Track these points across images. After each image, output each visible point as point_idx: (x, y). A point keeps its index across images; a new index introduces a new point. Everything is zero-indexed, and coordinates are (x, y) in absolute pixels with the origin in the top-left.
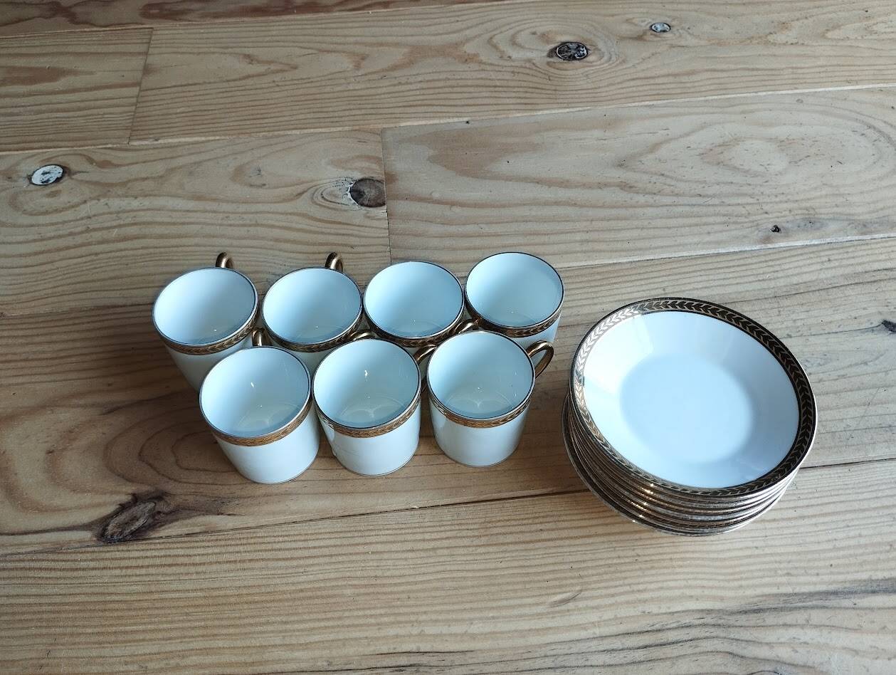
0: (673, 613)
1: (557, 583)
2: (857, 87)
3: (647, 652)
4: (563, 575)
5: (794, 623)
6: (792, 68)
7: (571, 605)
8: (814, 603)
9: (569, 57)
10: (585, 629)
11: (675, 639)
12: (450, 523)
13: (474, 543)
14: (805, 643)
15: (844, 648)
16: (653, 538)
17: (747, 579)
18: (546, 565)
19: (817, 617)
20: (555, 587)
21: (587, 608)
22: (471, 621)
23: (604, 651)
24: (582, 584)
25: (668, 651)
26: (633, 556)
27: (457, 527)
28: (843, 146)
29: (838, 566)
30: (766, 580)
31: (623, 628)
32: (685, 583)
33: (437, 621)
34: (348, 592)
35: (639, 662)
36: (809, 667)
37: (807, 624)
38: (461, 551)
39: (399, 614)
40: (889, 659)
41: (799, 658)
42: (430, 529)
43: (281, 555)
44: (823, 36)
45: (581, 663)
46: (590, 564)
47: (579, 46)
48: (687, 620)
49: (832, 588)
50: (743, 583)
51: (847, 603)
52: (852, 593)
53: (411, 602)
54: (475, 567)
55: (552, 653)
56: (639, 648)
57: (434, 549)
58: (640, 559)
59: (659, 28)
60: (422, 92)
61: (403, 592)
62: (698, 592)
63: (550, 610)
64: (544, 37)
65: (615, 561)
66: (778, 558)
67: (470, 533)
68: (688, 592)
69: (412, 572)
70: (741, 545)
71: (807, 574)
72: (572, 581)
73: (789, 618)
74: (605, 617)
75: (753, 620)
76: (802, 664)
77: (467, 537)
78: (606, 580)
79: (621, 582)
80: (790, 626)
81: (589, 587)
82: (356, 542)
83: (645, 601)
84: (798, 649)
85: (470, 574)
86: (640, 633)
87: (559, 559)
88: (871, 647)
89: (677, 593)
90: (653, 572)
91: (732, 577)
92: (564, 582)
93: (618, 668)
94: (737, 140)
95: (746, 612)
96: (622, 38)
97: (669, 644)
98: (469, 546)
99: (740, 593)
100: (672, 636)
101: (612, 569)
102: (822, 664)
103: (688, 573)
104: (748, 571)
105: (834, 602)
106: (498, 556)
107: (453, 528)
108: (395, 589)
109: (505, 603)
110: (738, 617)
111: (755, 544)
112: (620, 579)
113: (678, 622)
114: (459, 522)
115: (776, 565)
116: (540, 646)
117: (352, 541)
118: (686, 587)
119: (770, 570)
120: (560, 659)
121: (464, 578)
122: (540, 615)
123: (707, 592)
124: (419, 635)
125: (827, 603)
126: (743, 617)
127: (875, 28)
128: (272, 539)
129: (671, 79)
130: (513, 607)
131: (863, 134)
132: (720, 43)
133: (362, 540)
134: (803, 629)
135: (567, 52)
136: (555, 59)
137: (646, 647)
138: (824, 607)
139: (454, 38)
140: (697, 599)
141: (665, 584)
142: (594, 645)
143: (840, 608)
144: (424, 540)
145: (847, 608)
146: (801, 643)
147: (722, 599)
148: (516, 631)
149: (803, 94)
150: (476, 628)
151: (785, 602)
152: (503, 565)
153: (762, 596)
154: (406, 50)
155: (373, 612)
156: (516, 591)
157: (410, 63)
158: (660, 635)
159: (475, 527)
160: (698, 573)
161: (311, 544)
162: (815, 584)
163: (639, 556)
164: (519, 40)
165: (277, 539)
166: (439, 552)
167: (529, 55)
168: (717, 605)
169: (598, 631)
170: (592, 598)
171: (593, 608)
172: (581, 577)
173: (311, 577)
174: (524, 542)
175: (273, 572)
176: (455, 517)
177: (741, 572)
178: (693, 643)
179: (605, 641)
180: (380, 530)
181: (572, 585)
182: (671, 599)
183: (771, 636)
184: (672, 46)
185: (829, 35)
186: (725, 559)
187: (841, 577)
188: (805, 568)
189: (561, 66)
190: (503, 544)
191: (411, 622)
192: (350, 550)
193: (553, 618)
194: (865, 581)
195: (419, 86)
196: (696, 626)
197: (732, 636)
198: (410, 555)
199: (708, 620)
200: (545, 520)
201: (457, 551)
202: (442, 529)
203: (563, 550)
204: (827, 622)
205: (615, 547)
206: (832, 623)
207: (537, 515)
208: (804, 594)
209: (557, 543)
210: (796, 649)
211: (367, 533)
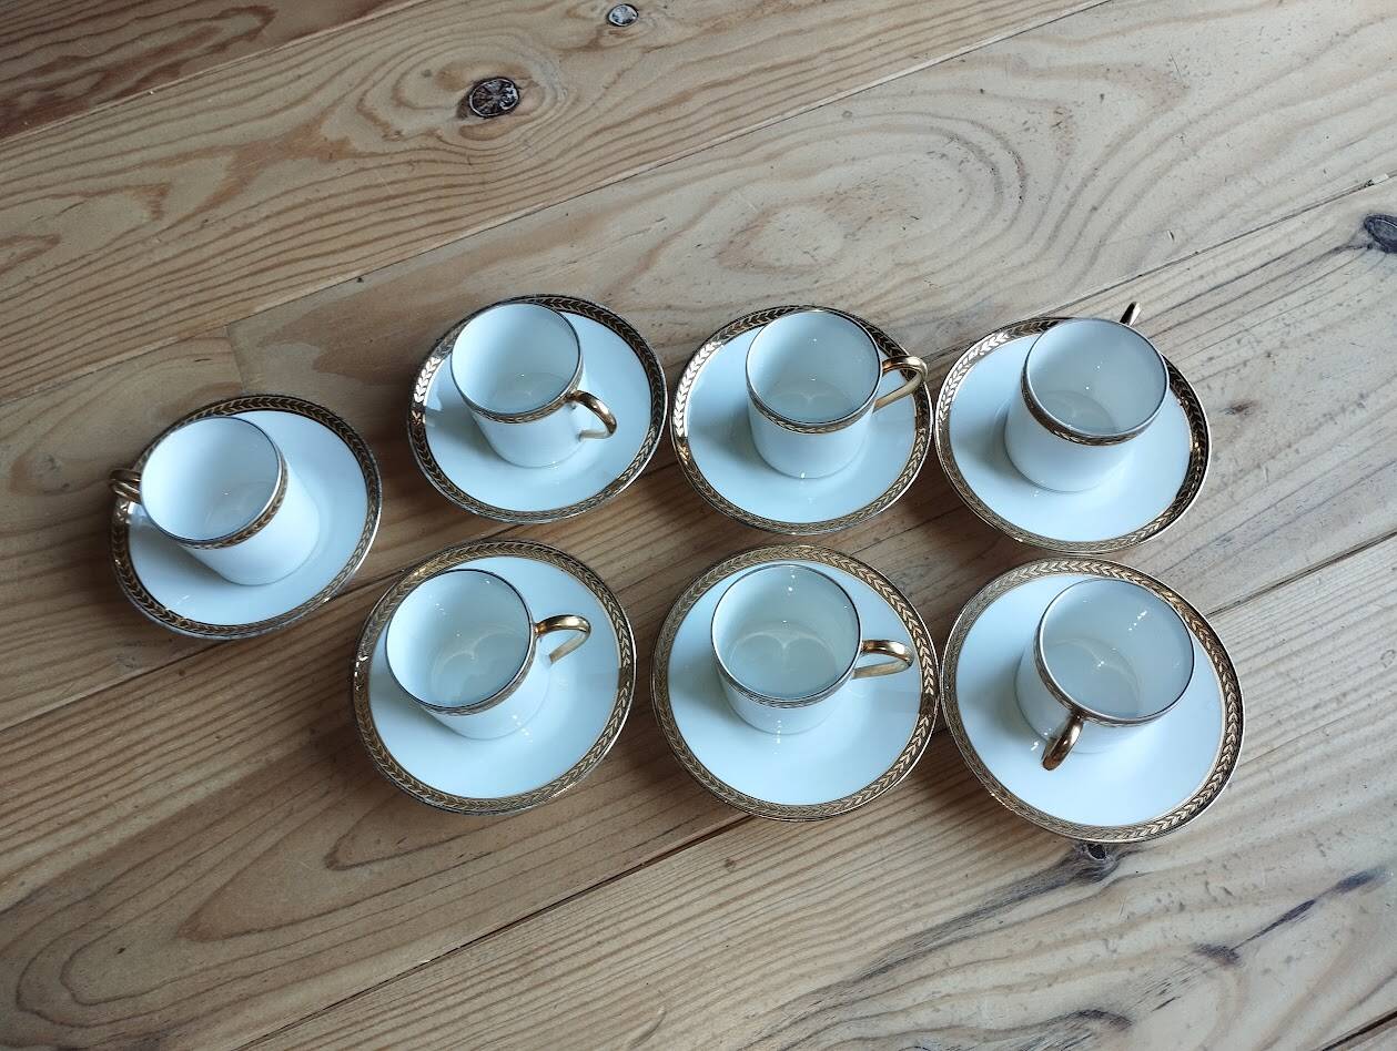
0: (782, 1007)
1: (633, 1013)
4: (639, 999)
5: (931, 971)
6: (830, 50)
7: (655, 1038)
8: (952, 935)
9: (492, 110)
12: (476, 971)
13: (515, 991)
14: (947, 995)
15: (995, 988)
17: (867, 928)
18: (613, 992)
19: (958, 954)
20: (631, 1019)
21: (676, 1035)
24: (664, 1003)
26: (723, 941)
27: (488, 975)
28: (917, 185)
29: (975, 874)
30: (891, 922)
32: (792, 959)
36: (954, 1027)
37: (948, 969)
38: (500, 1008)
40: (1050, 985)
41: (944, 1015)
42: (452, 990)
46: (669, 972)
47: (505, 83)
48: (800, 1012)
49: (971, 908)
50: (862, 936)
51: (991, 923)
52: (994, 907)
54: (523, 1025)
57: (464, 1017)
58: (732, 944)
59: (621, 16)
60: (275, 237)
62: (810, 966)
64: (446, 79)
65: (701, 957)
66: (900, 887)
67: (505, 979)
68: (796, 971)
71: (939, 898)
72: (651, 1003)
73: (924, 967)
74: (701, 1040)
75: (880, 983)
76: (946, 1025)
77: (505, 984)
78: (695, 988)
79: (713, 984)
80: (926, 977)
81: (674, 1004)
83: (746, 1001)
84: (941, 1007)
85: (519, 1038)
87: (630, 975)
88: (1027, 975)
89: (784, 976)
90: (751, 956)
91: (848, 932)
92: (641, 1008)
94: (766, 214)
95: (870, 976)
96: (568, 52)
98: (509, 998)
99: (862, 951)
100: (786, 1040)
101: (700, 969)
102: (970, 1017)
103: (794, 944)
105: (976, 927)
106: (551, 998)
107: (483, 977)
110: (863, 984)
111: (871, 875)
112: (710, 981)
113: (791, 1016)
114: (489, 966)
115: (901, 897)
119: (893, 906)
123: (820, 963)
125: (967, 932)
126: (869, 983)
129: (653, 118)
131: (943, 155)
132: (717, 26)
133: (362, 1036)
134: (942, 976)
135: (487, 100)
136: (471, 121)
138: (966, 938)
139: (300, 113)
140: (810, 978)
141: (767, 970)
143: (984, 933)
144: (448, 1008)
145: (992, 931)
146: (942, 998)
147: (840, 966)
151: (917, 945)
152: (558, 1010)
153: (888, 946)
154: (227, 159)
157: (241, 184)
159: (512, 966)
160: (806, 940)
162: (951, 909)
163: (729, 939)
164: (408, 93)
166: (471, 1019)
167: (428, 121)
168: (836, 977)
170: (680, 1019)
171: (683, 1033)
172: (661, 994)
174: (580, 967)
176: (482, 961)
177: (859, 921)
178: (814, 1039)
180: (385, 1012)
181: (652, 1009)
182: (778, 988)
183: (905, 1000)
184: (647, 50)
186: (835, 909)
187: (980, 891)
188: (935, 890)
189: (481, 132)
190: (554, 980)
194: (1009, 886)
195: (266, 227)
196: (813, 1016)
197: (858, 1014)
198: (435, 1035)
199: (828, 1002)
200: (602, 925)
201: (496, 1010)
202: (468, 984)
203: (629, 964)
204: (970, 958)
205: (697, 937)
206: (976, 958)
207: (590, 922)
208: (938, 927)
209: (624, 954)
210: (938, 1007)
211: (367, 1024)
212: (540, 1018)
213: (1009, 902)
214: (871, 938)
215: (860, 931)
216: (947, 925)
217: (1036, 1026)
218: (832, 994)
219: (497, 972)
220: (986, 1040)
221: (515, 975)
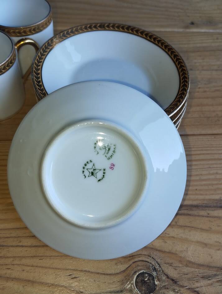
14: (172, 237)
15: (198, 242)
19: (183, 220)
29: (200, 190)
36: (172, 253)
41: (168, 246)
45: (15, 243)
49: (195, 203)
51: (203, 213)
52: (206, 207)
76: (168, 251)
88: (216, 242)
102: (181, 251)
105: (195, 212)
125: (190, 212)
138: (188, 215)
143: (199, 216)
145: (203, 216)
146: (169, 237)
187: (201, 197)
194: (216, 200)
204: (188, 224)
210: (166, 241)
213: (215, 207)
217: (216, 267)
220: (187, 266)
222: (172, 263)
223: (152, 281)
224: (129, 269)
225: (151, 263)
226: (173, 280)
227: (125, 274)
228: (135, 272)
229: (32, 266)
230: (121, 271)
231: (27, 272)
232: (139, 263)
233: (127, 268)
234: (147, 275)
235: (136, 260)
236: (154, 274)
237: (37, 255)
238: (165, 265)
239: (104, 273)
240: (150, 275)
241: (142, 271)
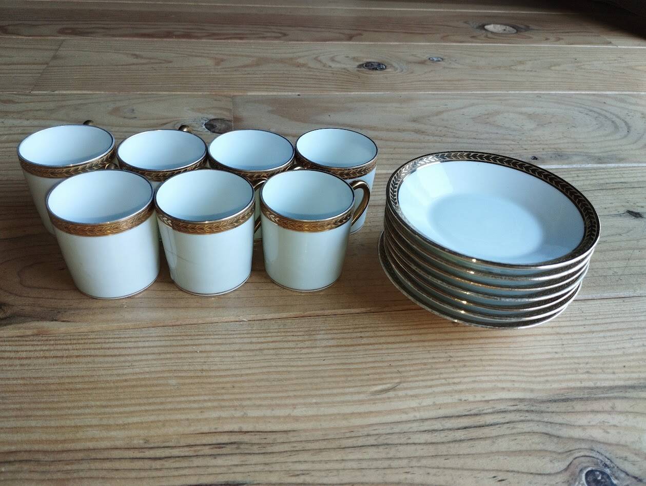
0: (487, 401)
1: (377, 376)
2: (577, 92)
3: (466, 433)
4: (382, 370)
5: (601, 409)
6: (531, 81)
7: (391, 394)
8: (616, 394)
9: (373, 69)
10: (406, 413)
11: (492, 422)
12: (277, 331)
13: (299, 346)
14: (615, 426)
16: (463, 344)
17: (552, 375)
18: (365, 363)
19: (620, 405)
20: (375, 380)
21: (406, 396)
22: (294, 406)
23: (425, 431)
24: (400, 377)
25: (487, 431)
26: (447, 357)
27: (283, 334)
28: (574, 119)
29: (630, 367)
30: (570, 376)
31: (442, 412)
32: (496, 378)
33: (260, 406)
34: (173, 382)
35: (461, 441)
36: (623, 446)
37: (613, 410)
38: (287, 351)
39: (223, 400)
41: (612, 436)
42: (257, 335)
43: (109, 352)
44: (549, 68)
45: (403, 440)
46: (407, 363)
47: (379, 64)
48: (502, 406)
49: (629, 383)
50: (550, 378)
53: (236, 391)
54: (299, 363)
55: (375, 432)
56: (459, 429)
57: (261, 350)
58: (453, 360)
59: (435, 59)
61: (228, 382)
62: (509, 385)
63: (372, 397)
64: (354, 59)
65: (430, 361)
66: (576, 361)
67: (294, 339)
68: (500, 385)
69: (237, 366)
70: (544, 351)
71: (604, 373)
72: (392, 375)
73: (596, 406)
74: (424, 404)
75: (562, 407)
76: (616, 443)
77: (293, 341)
78: (424, 375)
79: (437, 376)
80: (598, 412)
81: (407, 380)
82: (186, 343)
83: (461, 391)
84: (609, 431)
85: (294, 369)
86: (459, 416)
87: (378, 359)
89: (489, 385)
90: (466, 369)
91: (537, 374)
92: (384, 376)
93: (439, 446)
94: (498, 113)
95: (555, 401)
96: (409, 62)
97: (488, 426)
98: (294, 348)
99: (548, 386)
100: (489, 419)
101: (429, 367)
102: (633, 442)
103: (497, 371)
104: (552, 370)
105: (633, 394)
106: (321, 355)
107: (279, 334)
108: (221, 380)
109: (328, 392)
110: (549, 404)
111: (554, 350)
112: (436, 374)
113: (493, 408)
114: (285, 330)
115: (576, 366)
116: (362, 427)
117: (182, 343)
118: (497, 381)
119: (572, 369)
120: (382, 437)
121: (289, 372)
122: (361, 402)
123: (517, 385)
124: (243, 417)
125: (627, 395)
126: (554, 405)
127: (583, 67)
128: (103, 341)
129: (447, 82)
130: (336, 395)
131: (587, 114)
132: (478, 68)
133: (190, 342)
134: (609, 414)
135: (371, 66)
136: (363, 69)
137: (465, 428)
138: (625, 398)
139: (290, 55)
140: (509, 390)
141: (478, 379)
142: (415, 426)
143: (640, 398)
144: (251, 343)
146: (610, 426)
147: (532, 391)
148: (339, 414)
149: (540, 94)
150: (298, 412)
151: (589, 393)
152: (325, 362)
153: (568, 389)
154: (254, 59)
155: (197, 398)
156: (338, 382)
157: (258, 65)
158: (478, 418)
159: (300, 334)
160: (507, 371)
161: (140, 344)
162: (614, 380)
163: (451, 357)
164: (337, 59)
165: (107, 341)
166: (265, 352)
167: (343, 66)
168: (528, 395)
169: (418, 415)
170: (411, 388)
171: (412, 396)
172: (399, 372)
173: (138, 370)
174: (345, 346)
175: (99, 365)
176: (281, 327)
177: (546, 371)
178: (511, 425)
179: (427, 423)
180: (210, 335)
181: (392, 378)
182: (484, 390)
183: (584, 420)
184: (445, 67)
185: (553, 68)
186: (528, 361)
187: (635, 375)
188: (601, 368)
189: (367, 72)
190: (326, 347)
191: (234, 406)
192: (179, 349)
193: (374, 403)
195: (263, 76)
196: (510, 412)
197: (546, 420)
198: (237, 354)
199: (521, 406)
200: (364, 330)
201: (282, 351)
202: (269, 335)
203: (381, 352)
204: (631, 410)
205: (429, 351)
206: (636, 410)
207: (357, 326)
208: (604, 388)
209: (376, 347)
210: (607, 430)
211: (196, 337)
212: (312, 363)
214: (554, 381)
215: (547, 375)
216: (612, 388)
218: (526, 403)
219: (289, 334)
221: (300, 338)
222: (626, 457)
223: (608, 480)
224: (572, 467)
225: (598, 459)
226: (636, 478)
227: (568, 473)
228: (581, 471)
229: (438, 468)
230: (561, 469)
231: (435, 475)
232: (583, 459)
233: (568, 466)
234: (598, 473)
235: (577, 455)
236: (608, 471)
237: (440, 454)
238: (618, 460)
239: (539, 473)
240: (603, 473)
241: (589, 469)
